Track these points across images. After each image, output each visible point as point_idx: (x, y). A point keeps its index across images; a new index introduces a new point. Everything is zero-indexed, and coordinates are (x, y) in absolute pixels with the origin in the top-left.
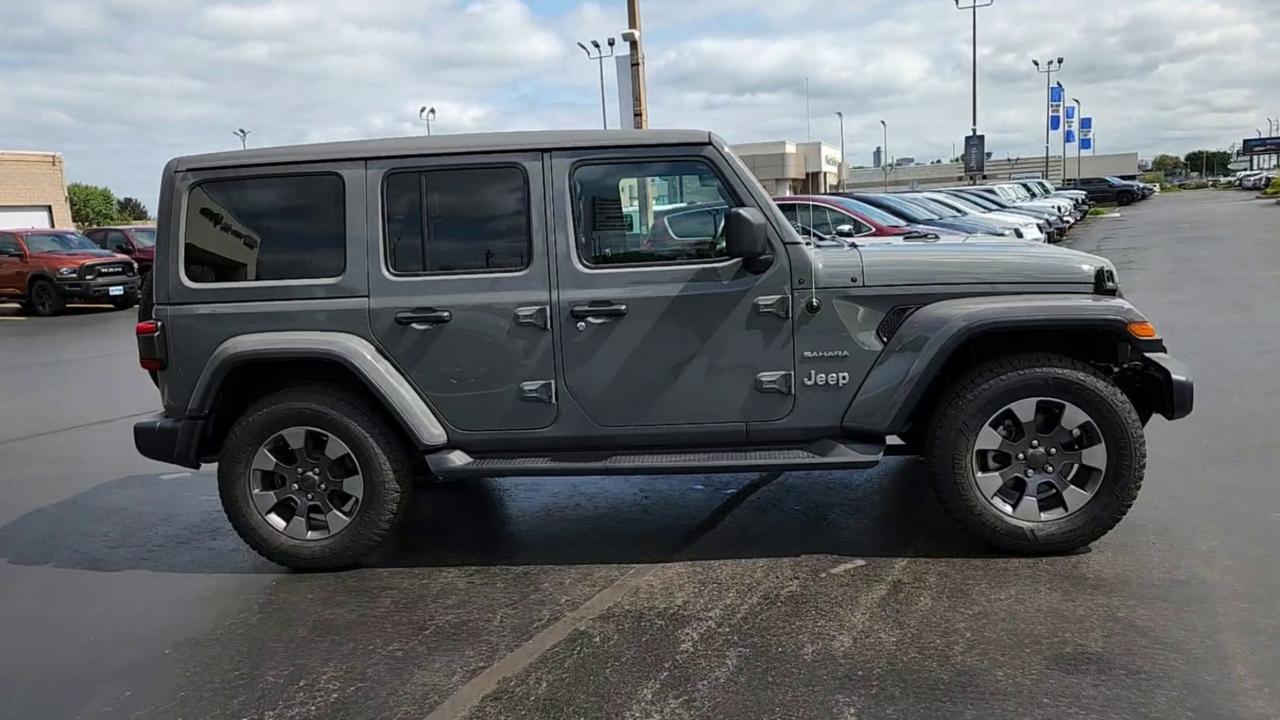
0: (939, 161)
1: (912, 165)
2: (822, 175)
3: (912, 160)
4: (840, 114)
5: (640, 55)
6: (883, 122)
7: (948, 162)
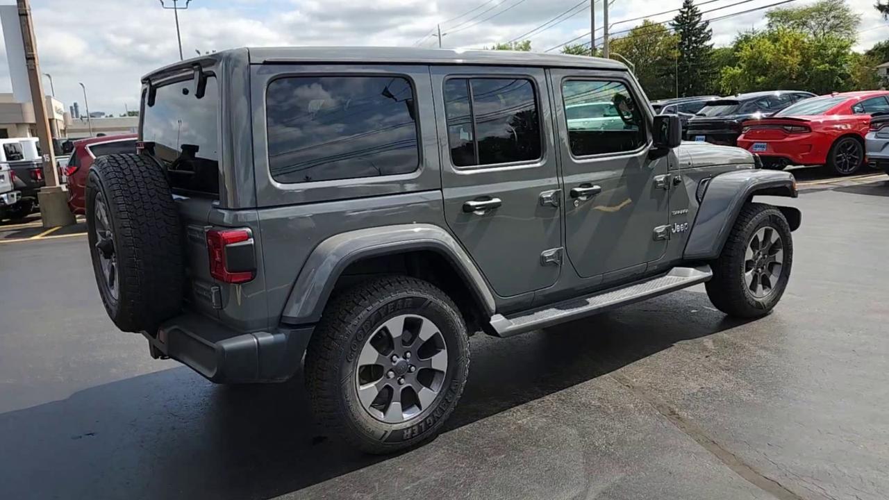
0: (111, 116)
1: (103, 117)
2: (55, 121)
3: (103, 114)
4: (48, 75)
5: (27, 8)
6: (82, 84)
7: (118, 117)
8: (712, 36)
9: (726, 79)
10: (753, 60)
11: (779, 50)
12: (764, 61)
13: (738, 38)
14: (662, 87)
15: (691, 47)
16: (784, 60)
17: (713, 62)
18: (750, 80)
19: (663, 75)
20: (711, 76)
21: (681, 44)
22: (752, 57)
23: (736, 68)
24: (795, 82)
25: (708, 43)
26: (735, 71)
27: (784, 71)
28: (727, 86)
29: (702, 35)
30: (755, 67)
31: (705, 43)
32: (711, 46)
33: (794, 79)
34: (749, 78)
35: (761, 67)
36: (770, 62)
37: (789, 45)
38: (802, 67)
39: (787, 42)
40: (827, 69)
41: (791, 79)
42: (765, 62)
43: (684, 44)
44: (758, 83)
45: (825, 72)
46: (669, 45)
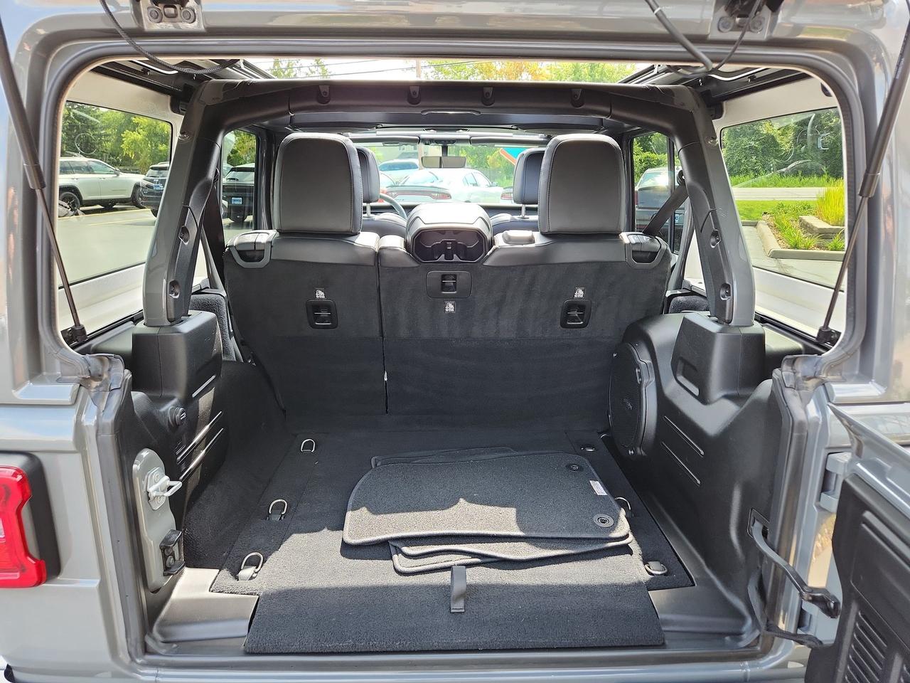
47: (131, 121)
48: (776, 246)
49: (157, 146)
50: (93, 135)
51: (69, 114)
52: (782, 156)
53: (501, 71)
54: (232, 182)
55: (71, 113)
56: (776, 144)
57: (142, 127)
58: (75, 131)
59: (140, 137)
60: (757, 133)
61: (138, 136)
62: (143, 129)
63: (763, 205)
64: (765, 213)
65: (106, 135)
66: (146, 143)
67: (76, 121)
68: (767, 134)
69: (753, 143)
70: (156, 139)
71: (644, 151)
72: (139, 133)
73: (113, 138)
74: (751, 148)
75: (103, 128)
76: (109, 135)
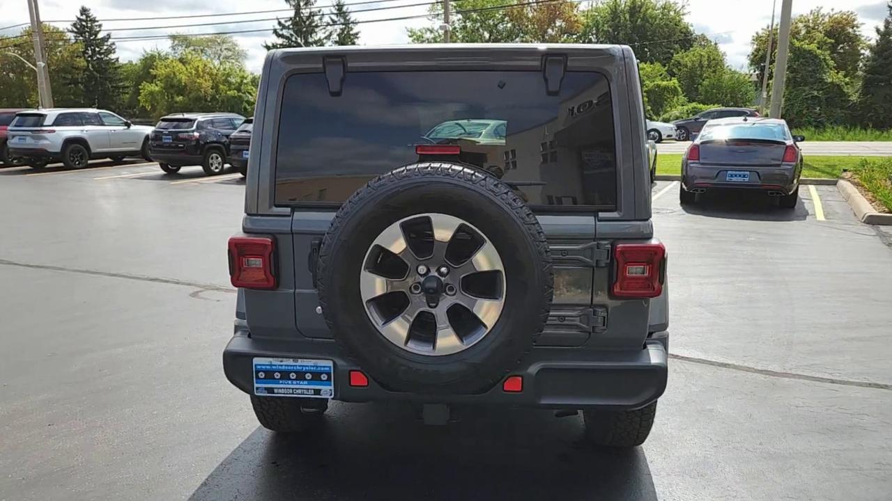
8: (116, 50)
9: (145, 95)
10: (170, 80)
11: (191, 73)
12: (180, 81)
13: (144, 56)
14: (72, 97)
15: (95, 58)
16: (199, 83)
17: (122, 77)
18: (168, 98)
19: (70, 84)
20: (121, 91)
21: (84, 53)
22: (168, 77)
23: (154, 85)
24: (210, 104)
25: (113, 56)
26: (152, 88)
27: (199, 93)
28: (146, 101)
29: (105, 47)
30: (172, 86)
31: (109, 56)
32: (117, 59)
33: (210, 102)
34: (167, 96)
35: (178, 87)
36: (185, 83)
37: (200, 69)
38: (214, 90)
39: (198, 66)
40: (236, 95)
41: (206, 100)
42: (181, 83)
43: (87, 53)
44: (176, 102)
45: (234, 97)
46: (73, 52)
47: (149, 73)
48: (869, 209)
49: (172, 97)
50: (112, 87)
51: (88, 66)
52: (849, 106)
53: (533, 17)
54: (244, 134)
55: (90, 65)
56: (843, 94)
57: (159, 79)
58: (93, 83)
59: (157, 89)
60: (820, 82)
61: (154, 88)
62: (161, 81)
63: (839, 161)
64: (845, 171)
65: (124, 87)
66: (163, 94)
67: (95, 73)
68: (832, 83)
69: (816, 93)
70: (172, 91)
71: (689, 102)
72: (157, 85)
73: (131, 90)
74: (814, 98)
75: (121, 80)
76: (128, 87)
